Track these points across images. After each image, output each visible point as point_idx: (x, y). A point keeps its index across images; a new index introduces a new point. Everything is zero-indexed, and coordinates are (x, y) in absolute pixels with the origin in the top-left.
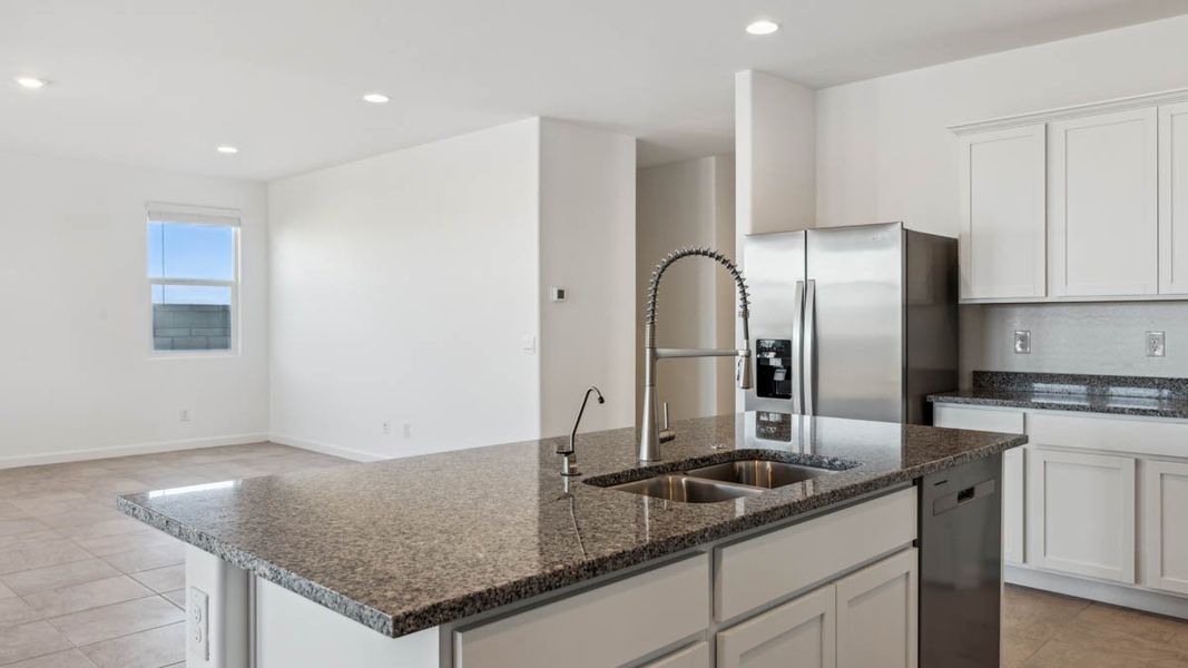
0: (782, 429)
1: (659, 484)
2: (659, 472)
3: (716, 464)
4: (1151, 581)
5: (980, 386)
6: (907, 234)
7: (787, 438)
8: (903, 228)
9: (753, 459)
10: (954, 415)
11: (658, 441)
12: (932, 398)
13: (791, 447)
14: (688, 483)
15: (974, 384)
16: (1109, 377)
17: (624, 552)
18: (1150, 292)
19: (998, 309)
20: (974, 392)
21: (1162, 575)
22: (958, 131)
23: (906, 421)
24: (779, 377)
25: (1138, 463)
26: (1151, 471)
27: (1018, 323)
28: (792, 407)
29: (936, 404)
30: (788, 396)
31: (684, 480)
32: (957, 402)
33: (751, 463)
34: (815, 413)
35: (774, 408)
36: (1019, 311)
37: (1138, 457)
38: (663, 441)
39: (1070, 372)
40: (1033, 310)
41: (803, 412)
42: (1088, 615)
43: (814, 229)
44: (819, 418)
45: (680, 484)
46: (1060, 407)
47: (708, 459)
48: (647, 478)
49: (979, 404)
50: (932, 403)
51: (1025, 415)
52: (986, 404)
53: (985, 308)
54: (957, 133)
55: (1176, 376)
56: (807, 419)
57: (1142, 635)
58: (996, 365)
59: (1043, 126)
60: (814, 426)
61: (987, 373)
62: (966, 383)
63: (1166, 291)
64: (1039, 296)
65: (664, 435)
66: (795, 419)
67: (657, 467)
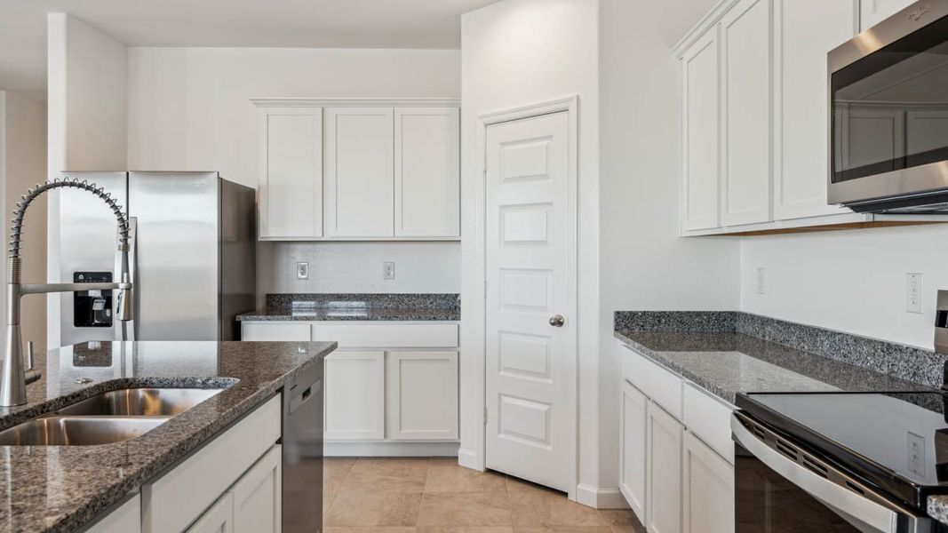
0: (101, 356)
1: (32, 430)
2: (29, 417)
3: (87, 398)
4: (395, 435)
5: (272, 306)
6: (221, 182)
7: (108, 363)
8: (219, 177)
9: (122, 388)
10: (257, 330)
11: (23, 383)
12: (240, 318)
13: (111, 373)
14: (66, 422)
15: (267, 305)
16: (361, 295)
17: (68, 517)
18: (389, 235)
19: (285, 246)
20: (267, 311)
21: (400, 429)
22: (258, 103)
23: (221, 339)
24: (98, 306)
25: (385, 353)
26: (394, 357)
27: (298, 255)
28: (113, 334)
29: (243, 322)
30: (107, 323)
31: (62, 421)
32: (261, 320)
33: (121, 392)
34: (136, 339)
35: (92, 337)
36: (299, 247)
37: (386, 350)
38: (29, 382)
39: (337, 292)
40: (309, 246)
41: (125, 338)
42: (358, 468)
43: (137, 172)
44: (140, 343)
45: (58, 425)
46: (352, 318)
47: (79, 395)
48: (15, 424)
49: (278, 320)
50: (240, 322)
51: (311, 326)
52: (283, 319)
53: (275, 244)
54: (256, 104)
55: (401, 293)
56: (129, 344)
57: (391, 475)
58: (283, 288)
59: (320, 109)
60: (136, 350)
61: (275, 295)
62: (260, 304)
63: (400, 235)
64: (318, 236)
65: (29, 375)
66: (116, 346)
67: (26, 411)
